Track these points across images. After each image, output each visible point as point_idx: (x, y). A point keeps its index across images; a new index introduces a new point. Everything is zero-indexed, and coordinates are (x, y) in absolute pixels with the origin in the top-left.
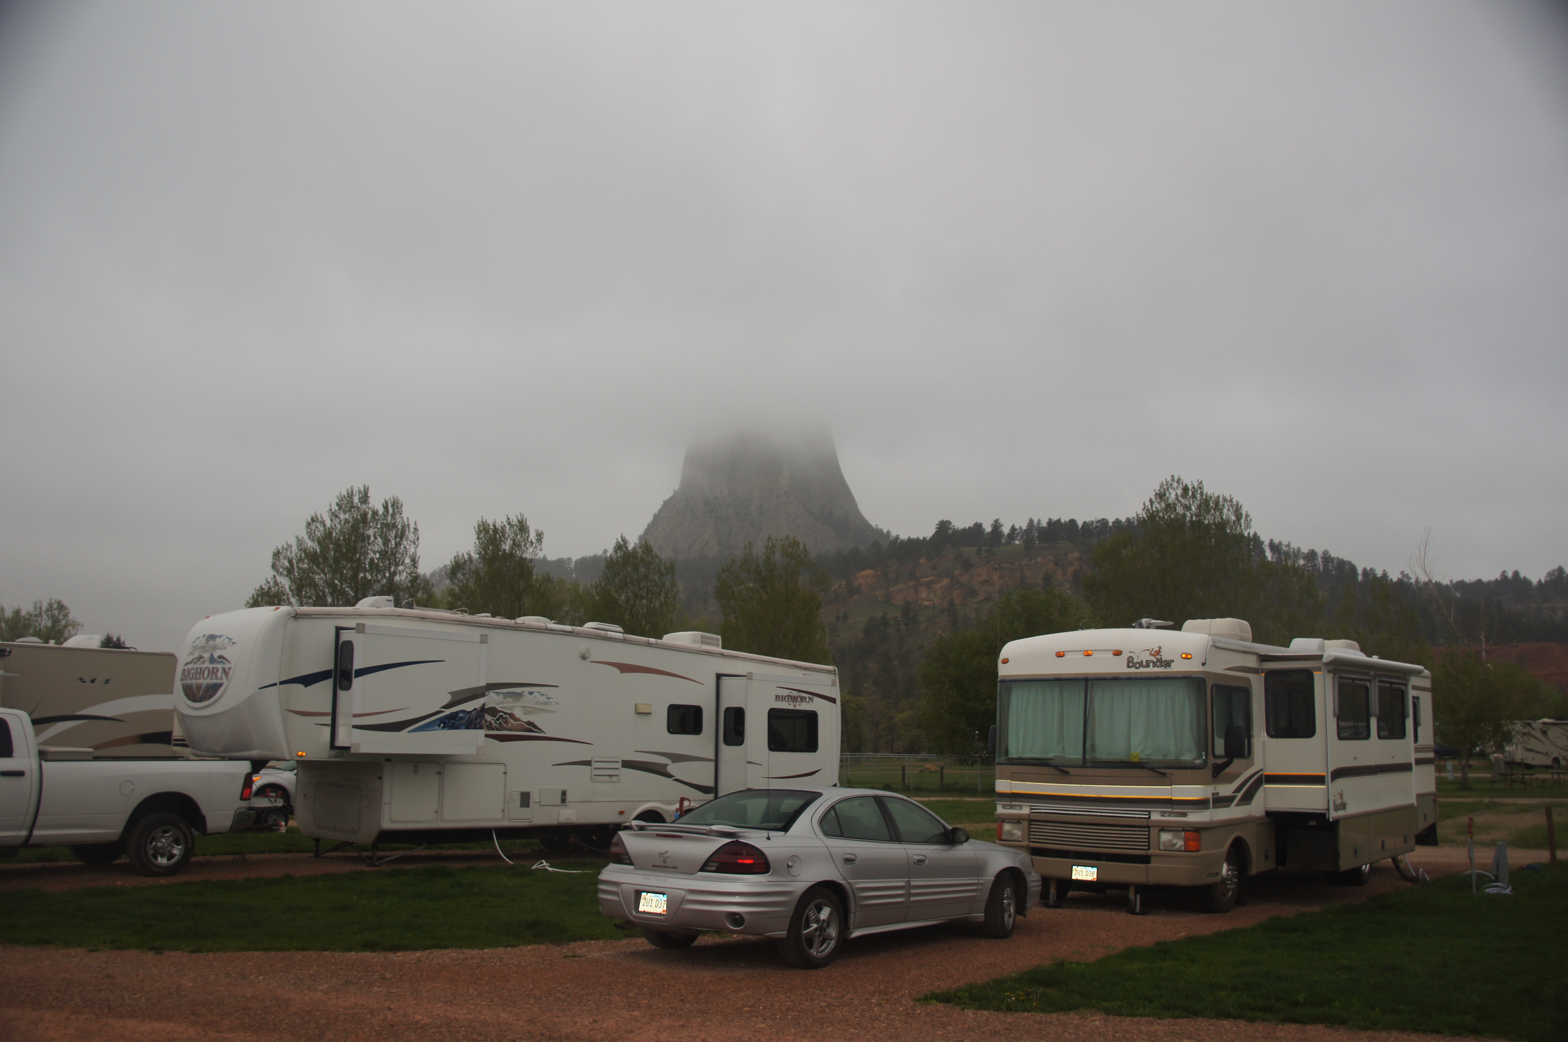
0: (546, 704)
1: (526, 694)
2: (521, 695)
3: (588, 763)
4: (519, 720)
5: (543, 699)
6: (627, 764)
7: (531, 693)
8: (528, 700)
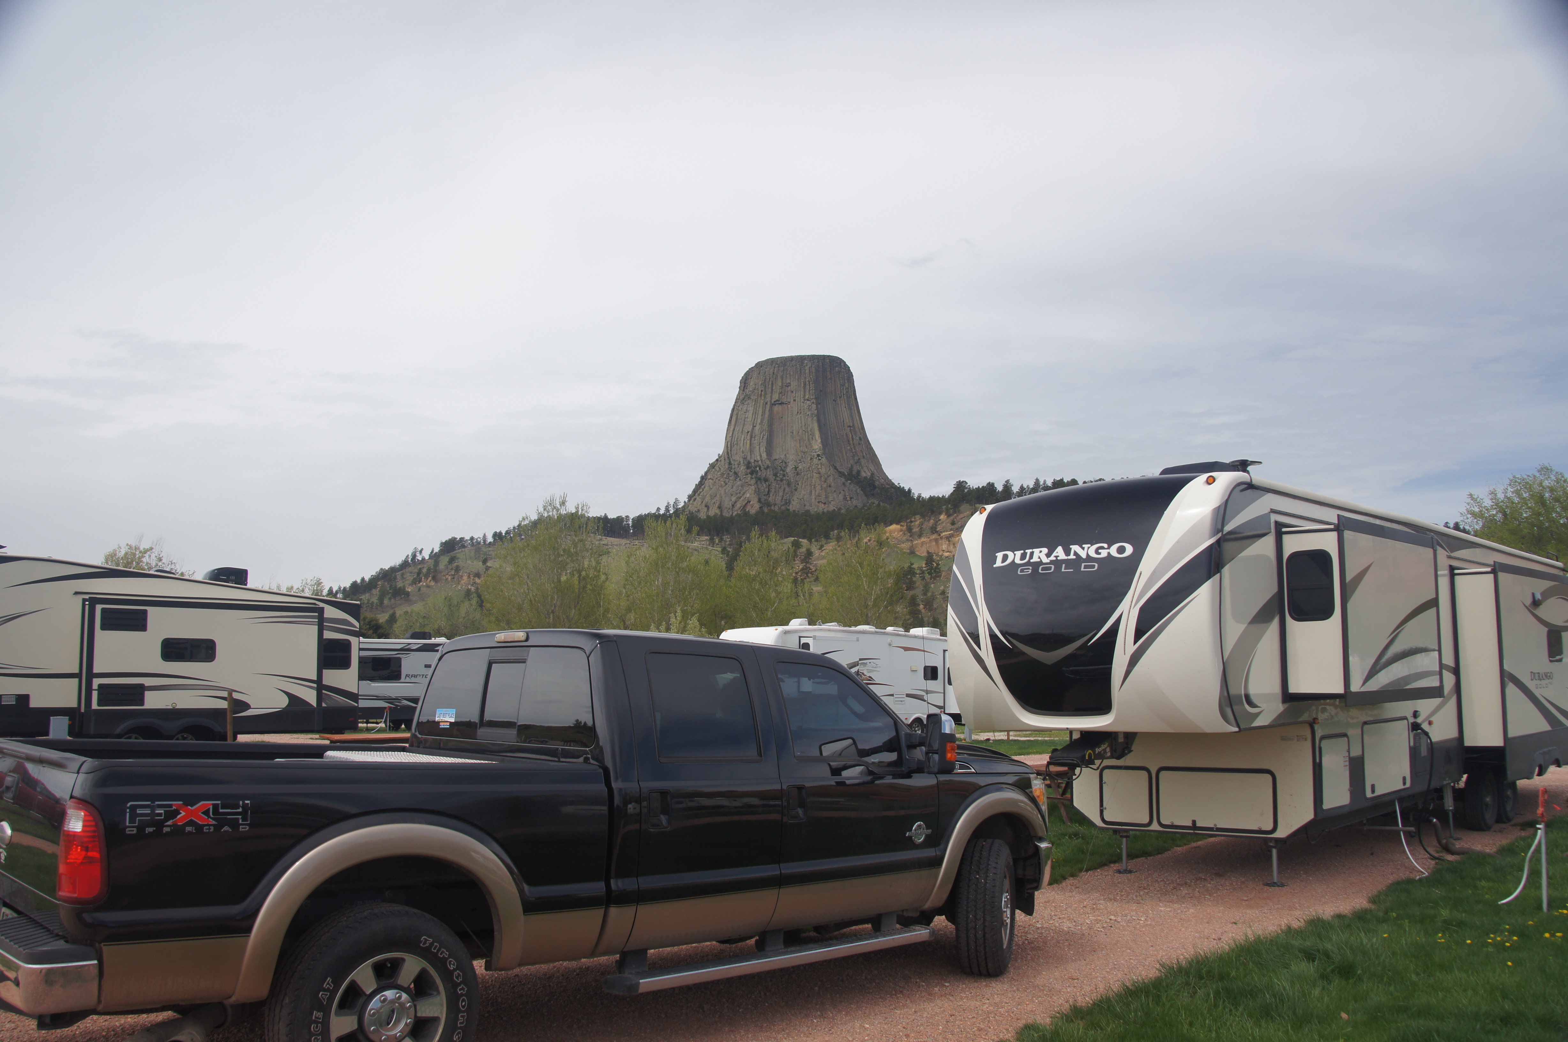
0: (876, 667)
1: (868, 663)
2: (866, 663)
3: (892, 695)
4: (865, 675)
5: (874, 665)
6: (908, 695)
7: (870, 663)
8: (869, 667)
